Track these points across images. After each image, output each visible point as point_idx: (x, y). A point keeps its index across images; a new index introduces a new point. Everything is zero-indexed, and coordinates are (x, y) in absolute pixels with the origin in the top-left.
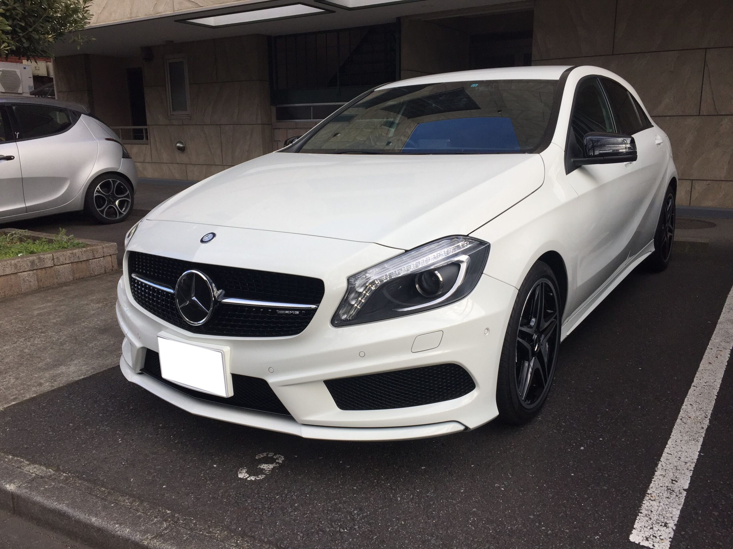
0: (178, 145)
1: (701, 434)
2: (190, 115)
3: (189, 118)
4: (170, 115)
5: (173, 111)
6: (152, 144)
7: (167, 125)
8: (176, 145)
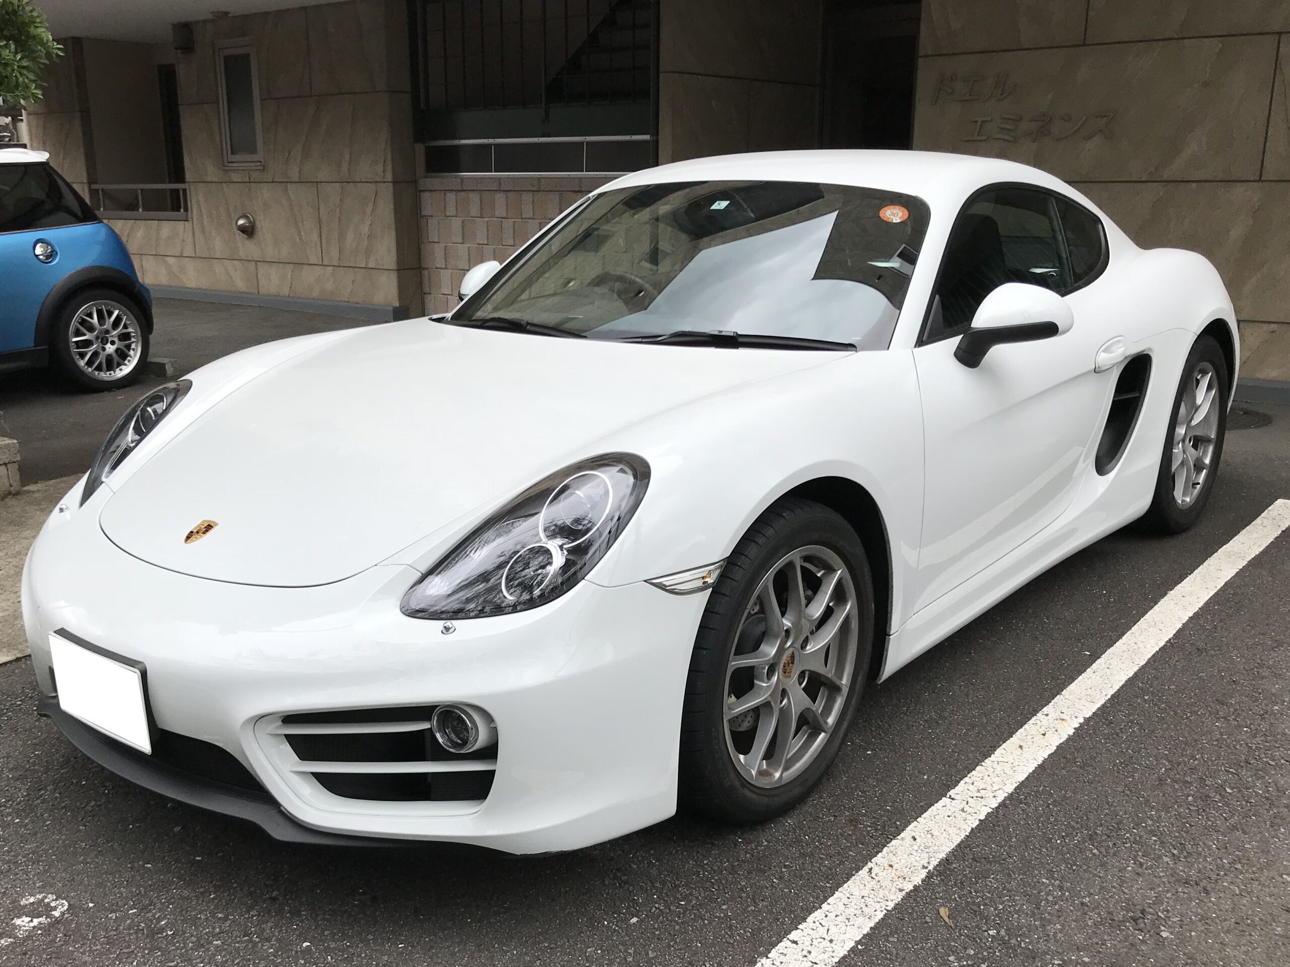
0: (241, 222)
1: (888, 903)
2: (263, 163)
3: (262, 168)
4: (226, 162)
5: (232, 153)
6: (195, 221)
7: (222, 182)
8: (237, 223)
